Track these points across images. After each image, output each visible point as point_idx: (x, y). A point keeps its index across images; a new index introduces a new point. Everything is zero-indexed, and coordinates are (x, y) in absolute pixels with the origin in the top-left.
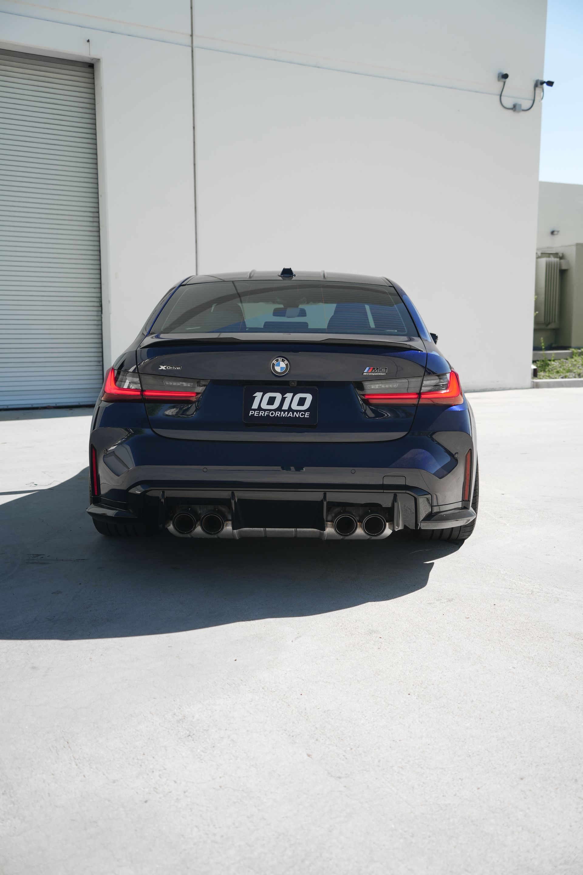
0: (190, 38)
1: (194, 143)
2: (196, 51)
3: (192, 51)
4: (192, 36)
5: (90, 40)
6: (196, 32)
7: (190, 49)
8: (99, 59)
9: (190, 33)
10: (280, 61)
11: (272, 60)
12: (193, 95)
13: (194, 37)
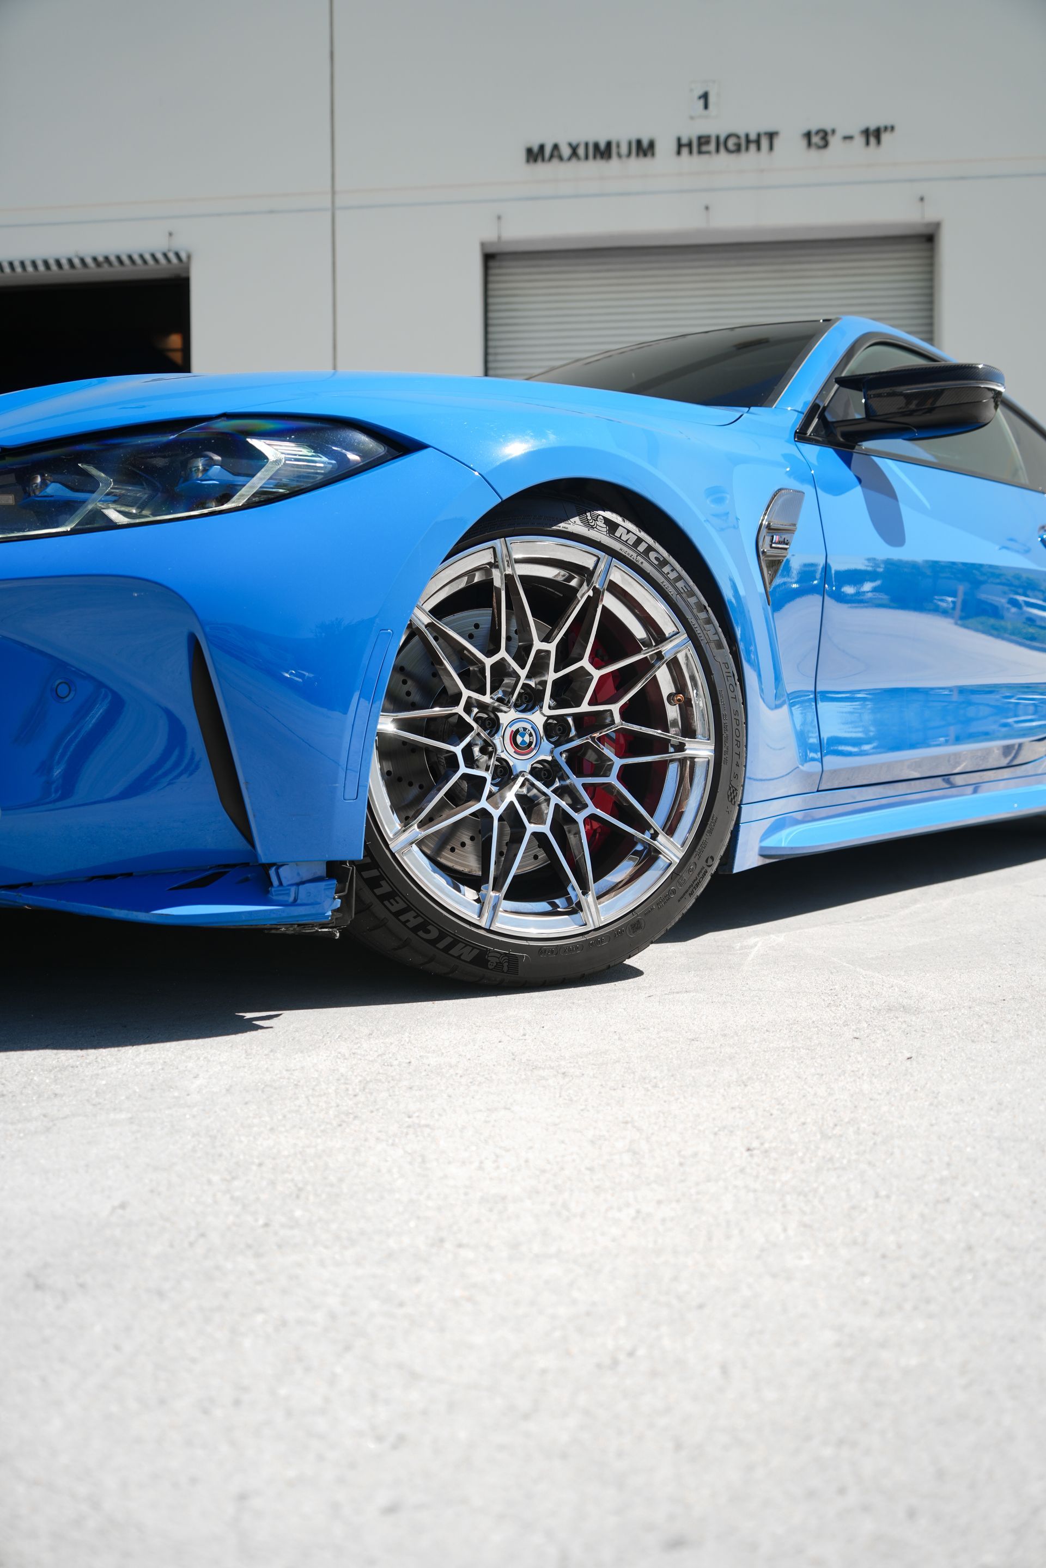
5: (924, 198)
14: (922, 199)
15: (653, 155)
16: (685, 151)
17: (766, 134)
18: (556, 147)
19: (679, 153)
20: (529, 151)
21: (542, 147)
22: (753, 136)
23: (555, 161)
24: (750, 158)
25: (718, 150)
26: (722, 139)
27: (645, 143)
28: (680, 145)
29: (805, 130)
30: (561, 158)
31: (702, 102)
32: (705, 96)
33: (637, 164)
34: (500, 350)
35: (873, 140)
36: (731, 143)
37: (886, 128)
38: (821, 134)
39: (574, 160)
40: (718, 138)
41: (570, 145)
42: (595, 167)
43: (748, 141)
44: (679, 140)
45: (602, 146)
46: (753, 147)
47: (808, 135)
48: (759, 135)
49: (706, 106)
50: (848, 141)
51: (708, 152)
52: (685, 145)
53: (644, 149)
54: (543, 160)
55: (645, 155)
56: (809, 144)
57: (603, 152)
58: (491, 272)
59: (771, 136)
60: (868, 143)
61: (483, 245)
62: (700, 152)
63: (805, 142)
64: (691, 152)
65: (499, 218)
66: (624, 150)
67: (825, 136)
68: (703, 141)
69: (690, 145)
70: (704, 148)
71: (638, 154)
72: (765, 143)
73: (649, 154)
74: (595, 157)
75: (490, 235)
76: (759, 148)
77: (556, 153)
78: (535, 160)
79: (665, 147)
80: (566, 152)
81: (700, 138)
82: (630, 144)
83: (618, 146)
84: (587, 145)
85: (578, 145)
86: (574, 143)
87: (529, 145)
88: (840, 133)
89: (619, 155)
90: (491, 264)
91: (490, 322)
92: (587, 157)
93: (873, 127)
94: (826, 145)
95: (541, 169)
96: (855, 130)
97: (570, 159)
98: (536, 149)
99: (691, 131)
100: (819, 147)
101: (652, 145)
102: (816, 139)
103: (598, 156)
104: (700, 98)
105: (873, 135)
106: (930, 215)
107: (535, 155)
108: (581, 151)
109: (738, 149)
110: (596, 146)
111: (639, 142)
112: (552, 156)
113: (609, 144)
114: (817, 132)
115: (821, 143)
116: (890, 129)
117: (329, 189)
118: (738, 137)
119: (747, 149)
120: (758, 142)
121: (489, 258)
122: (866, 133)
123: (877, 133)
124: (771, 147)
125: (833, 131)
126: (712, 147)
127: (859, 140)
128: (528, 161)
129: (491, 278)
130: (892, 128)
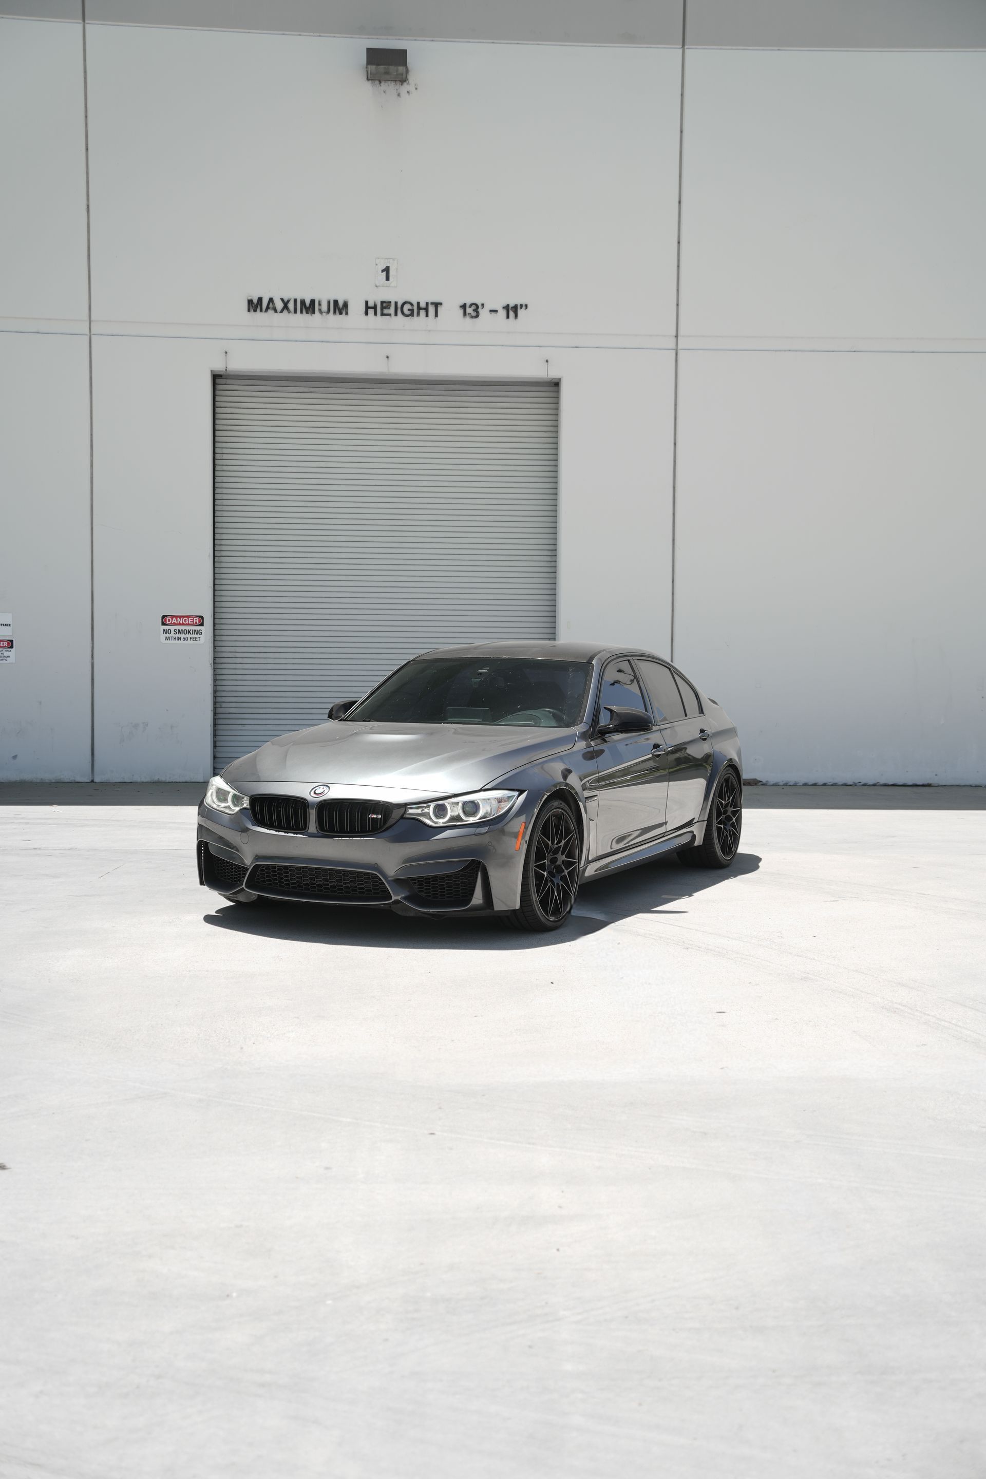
0: (674, 339)
1: (675, 461)
2: (680, 353)
3: (677, 354)
4: (677, 336)
5: (549, 360)
6: (681, 333)
7: (674, 352)
8: (560, 379)
9: (674, 334)
10: (796, 351)
11: (785, 351)
12: (676, 405)
13: (679, 338)
14: (547, 361)
15: (347, 313)
16: (371, 312)
17: (432, 303)
18: (271, 300)
19: (366, 313)
20: (250, 302)
21: (260, 300)
22: (423, 305)
23: (271, 312)
24: (420, 321)
25: (396, 314)
26: (399, 305)
27: (341, 304)
28: (367, 307)
29: (462, 304)
30: (276, 311)
31: (385, 272)
32: (387, 270)
33: (334, 319)
34: (225, 451)
35: (512, 314)
36: (407, 307)
37: (521, 306)
38: (474, 307)
39: (285, 311)
40: (396, 303)
41: (282, 300)
42: (302, 319)
43: (419, 308)
44: (367, 302)
45: (308, 303)
46: (423, 313)
47: (464, 307)
48: (427, 304)
49: (388, 279)
50: (493, 313)
51: (389, 315)
52: (371, 308)
53: (340, 308)
54: (261, 311)
55: (341, 313)
56: (465, 314)
57: (309, 307)
58: (218, 387)
59: (437, 305)
60: (508, 317)
61: (211, 371)
62: (382, 314)
63: (462, 311)
64: (375, 314)
65: (226, 353)
66: (324, 307)
67: (476, 307)
68: (385, 305)
69: (375, 308)
70: (386, 311)
71: (335, 312)
72: (431, 310)
73: (344, 313)
74: (301, 312)
75: (219, 366)
76: (427, 315)
77: (271, 305)
78: (255, 311)
79: (357, 308)
80: (279, 305)
81: (382, 303)
82: (329, 302)
83: (320, 304)
84: (295, 301)
85: (288, 301)
86: (286, 300)
87: (250, 298)
88: (488, 307)
89: (321, 311)
90: (218, 381)
91: (217, 427)
92: (295, 312)
93: (512, 305)
94: (477, 316)
95: (259, 316)
96: (499, 307)
97: (282, 311)
98: (255, 301)
99: (376, 298)
100: (472, 317)
101: (346, 305)
102: (469, 310)
103: (304, 311)
104: (383, 271)
105: (512, 310)
106: (553, 374)
107: (254, 305)
108: (291, 306)
109: (412, 315)
110: (303, 302)
111: (336, 302)
112: (268, 308)
113: (313, 302)
114: (471, 306)
115: (474, 314)
116: (524, 307)
117: (87, 318)
118: (412, 305)
119: (418, 314)
120: (426, 309)
121: (216, 378)
122: (507, 308)
123: (515, 309)
124: (436, 315)
125: (483, 305)
126: (392, 310)
127: (502, 313)
128: (249, 310)
129: (218, 392)
130: (526, 306)
